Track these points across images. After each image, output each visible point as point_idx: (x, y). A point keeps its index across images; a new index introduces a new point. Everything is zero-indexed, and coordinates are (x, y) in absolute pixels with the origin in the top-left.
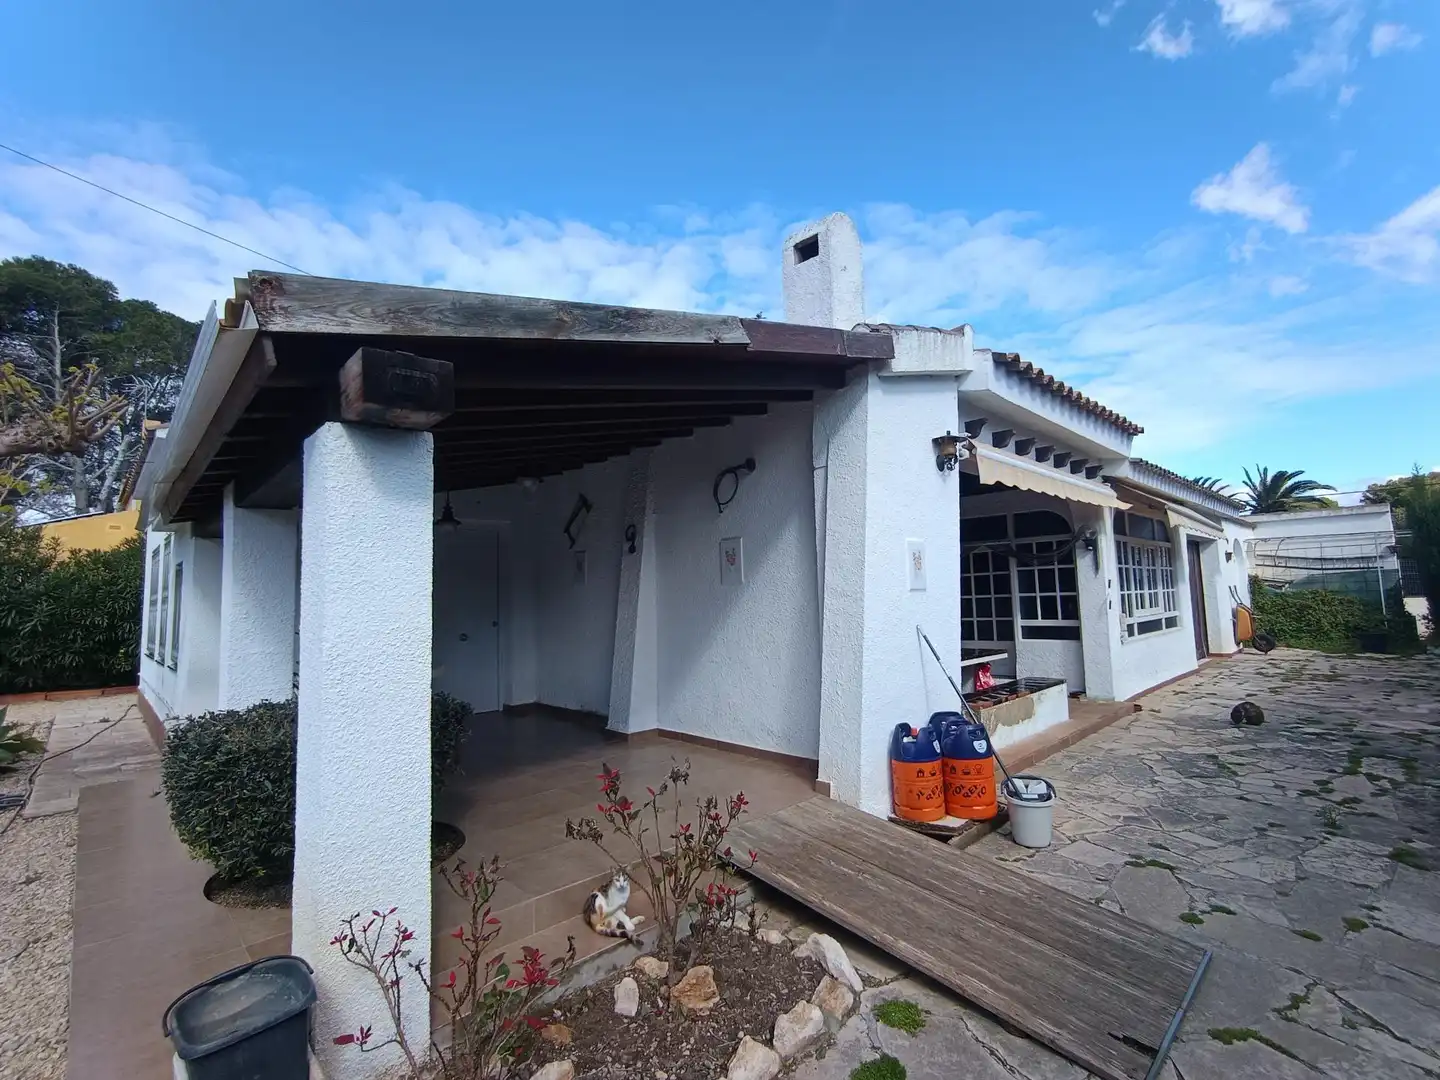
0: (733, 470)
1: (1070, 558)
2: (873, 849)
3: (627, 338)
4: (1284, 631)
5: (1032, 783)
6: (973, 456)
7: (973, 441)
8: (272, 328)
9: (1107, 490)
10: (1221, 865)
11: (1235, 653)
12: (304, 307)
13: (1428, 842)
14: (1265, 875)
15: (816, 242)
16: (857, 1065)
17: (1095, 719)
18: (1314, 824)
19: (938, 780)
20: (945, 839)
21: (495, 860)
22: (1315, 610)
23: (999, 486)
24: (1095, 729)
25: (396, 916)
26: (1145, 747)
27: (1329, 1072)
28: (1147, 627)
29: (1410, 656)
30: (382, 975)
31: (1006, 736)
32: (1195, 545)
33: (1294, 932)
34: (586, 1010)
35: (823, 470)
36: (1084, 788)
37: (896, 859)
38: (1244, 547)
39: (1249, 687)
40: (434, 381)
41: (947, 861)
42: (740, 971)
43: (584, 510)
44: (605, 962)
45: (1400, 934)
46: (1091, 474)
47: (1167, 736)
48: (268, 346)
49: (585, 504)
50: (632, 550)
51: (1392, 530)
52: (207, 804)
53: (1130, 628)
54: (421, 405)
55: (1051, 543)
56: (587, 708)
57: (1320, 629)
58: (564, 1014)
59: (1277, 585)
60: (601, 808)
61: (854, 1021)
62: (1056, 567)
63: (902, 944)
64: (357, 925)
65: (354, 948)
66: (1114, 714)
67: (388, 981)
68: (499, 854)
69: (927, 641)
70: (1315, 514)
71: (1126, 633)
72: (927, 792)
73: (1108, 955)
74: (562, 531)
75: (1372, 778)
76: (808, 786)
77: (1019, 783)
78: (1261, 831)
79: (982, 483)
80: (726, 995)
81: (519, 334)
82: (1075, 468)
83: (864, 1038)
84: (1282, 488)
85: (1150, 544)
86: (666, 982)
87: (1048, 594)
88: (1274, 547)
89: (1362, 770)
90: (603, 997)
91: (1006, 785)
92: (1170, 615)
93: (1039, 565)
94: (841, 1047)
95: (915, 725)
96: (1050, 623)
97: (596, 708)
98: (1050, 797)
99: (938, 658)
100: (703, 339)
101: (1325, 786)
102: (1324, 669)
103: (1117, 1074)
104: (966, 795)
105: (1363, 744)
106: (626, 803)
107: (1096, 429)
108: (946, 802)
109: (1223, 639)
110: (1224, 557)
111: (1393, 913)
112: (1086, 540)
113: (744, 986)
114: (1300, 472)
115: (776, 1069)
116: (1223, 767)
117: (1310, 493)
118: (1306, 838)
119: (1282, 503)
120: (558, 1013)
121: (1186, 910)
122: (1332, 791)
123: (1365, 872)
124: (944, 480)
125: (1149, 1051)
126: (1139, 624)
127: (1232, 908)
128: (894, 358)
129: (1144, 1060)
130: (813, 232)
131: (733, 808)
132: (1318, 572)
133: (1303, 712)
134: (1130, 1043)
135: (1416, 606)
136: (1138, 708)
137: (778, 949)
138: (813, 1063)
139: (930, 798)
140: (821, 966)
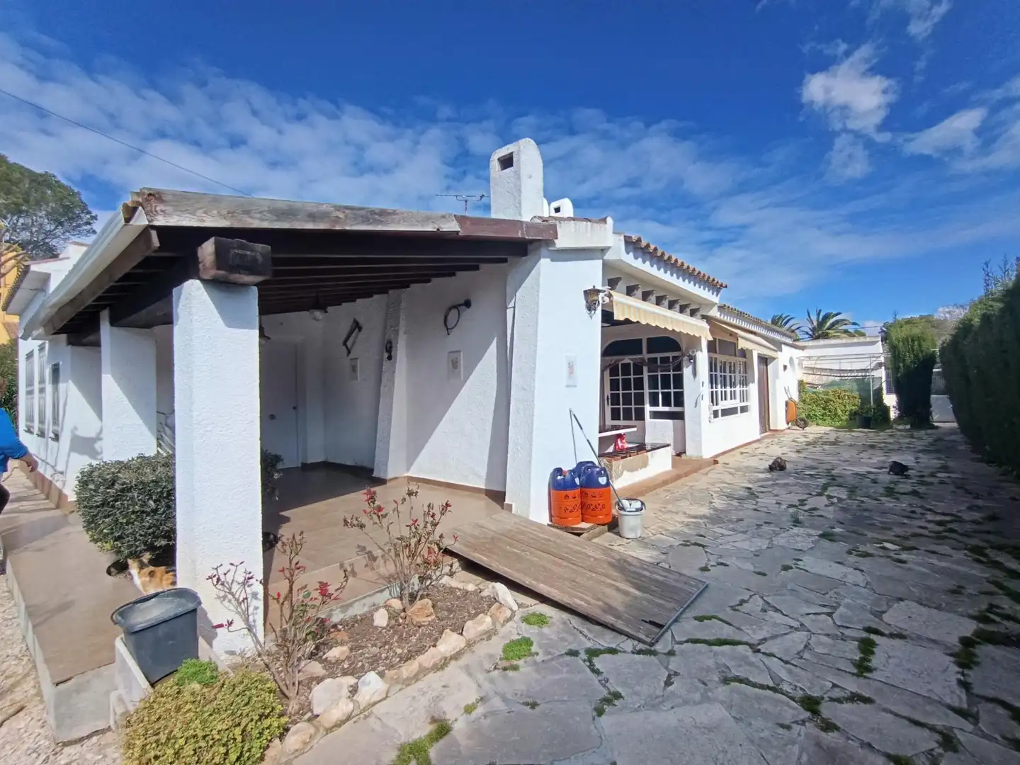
0: (456, 307)
1: (679, 367)
2: (533, 539)
3: (379, 228)
4: (816, 416)
5: (633, 502)
6: (611, 302)
7: (611, 292)
8: (156, 223)
9: (704, 325)
10: (731, 543)
11: (787, 429)
12: (177, 210)
13: (843, 528)
14: (751, 547)
15: (512, 157)
16: (508, 641)
17: (688, 468)
18: (788, 521)
19: (578, 501)
20: (579, 535)
21: (302, 533)
22: (834, 402)
23: (627, 321)
24: (686, 475)
25: (244, 566)
26: (712, 484)
27: (745, 630)
28: (726, 412)
29: (883, 430)
30: (237, 596)
31: (624, 478)
32: (765, 361)
33: (754, 572)
34: (356, 625)
35: (512, 309)
36: (670, 507)
37: (544, 544)
38: (796, 362)
39: (785, 450)
40: (260, 258)
41: (575, 545)
42: (449, 604)
43: (357, 330)
44: (369, 601)
45: (807, 571)
46: (693, 313)
47: (728, 478)
48: (154, 233)
49: (357, 326)
50: (390, 358)
51: (882, 352)
52: (109, 516)
53: (716, 414)
54: (251, 270)
55: (656, 358)
56: (359, 464)
57: (836, 414)
58: (344, 627)
59: (813, 386)
60: (364, 511)
61: (510, 623)
62: (671, 373)
63: (541, 585)
64: (221, 571)
65: (220, 583)
66: (700, 465)
67: (241, 599)
69: (577, 420)
70: (844, 341)
71: (712, 416)
72: (570, 508)
73: (653, 587)
74: (342, 344)
75: (829, 497)
76: (498, 506)
77: (626, 503)
78: (759, 526)
79: (615, 318)
80: (439, 615)
81: (310, 226)
82: (682, 310)
83: (514, 630)
84: (828, 324)
85: (732, 359)
86: (404, 610)
87: (666, 390)
88: (814, 362)
89: (826, 494)
90: (367, 619)
91: (618, 503)
92: (743, 404)
93: (661, 371)
94: (500, 635)
95: (565, 468)
96: (667, 409)
97: (366, 464)
98: (642, 509)
99: (581, 429)
100: (430, 228)
101: (802, 502)
102: (832, 438)
103: (642, 637)
104: (593, 510)
105: (833, 480)
106: (380, 509)
107: (695, 285)
108: (582, 514)
109: (779, 419)
110: (782, 368)
111: (808, 562)
112: (689, 356)
113: (450, 611)
114: (840, 314)
115: (463, 645)
116: (752, 494)
117: (844, 327)
118: (781, 529)
119: (827, 334)
120: (340, 627)
121: (704, 565)
122: (805, 505)
123: (803, 544)
124: (591, 317)
125: (661, 626)
126: (722, 410)
127: (728, 563)
128: (557, 238)
129: (656, 630)
130: (510, 151)
131: (443, 509)
132: (838, 378)
133: (809, 463)
134: (651, 623)
135: (890, 400)
136: (716, 462)
137: (472, 593)
138: (485, 642)
139: (571, 511)
140: (495, 599)
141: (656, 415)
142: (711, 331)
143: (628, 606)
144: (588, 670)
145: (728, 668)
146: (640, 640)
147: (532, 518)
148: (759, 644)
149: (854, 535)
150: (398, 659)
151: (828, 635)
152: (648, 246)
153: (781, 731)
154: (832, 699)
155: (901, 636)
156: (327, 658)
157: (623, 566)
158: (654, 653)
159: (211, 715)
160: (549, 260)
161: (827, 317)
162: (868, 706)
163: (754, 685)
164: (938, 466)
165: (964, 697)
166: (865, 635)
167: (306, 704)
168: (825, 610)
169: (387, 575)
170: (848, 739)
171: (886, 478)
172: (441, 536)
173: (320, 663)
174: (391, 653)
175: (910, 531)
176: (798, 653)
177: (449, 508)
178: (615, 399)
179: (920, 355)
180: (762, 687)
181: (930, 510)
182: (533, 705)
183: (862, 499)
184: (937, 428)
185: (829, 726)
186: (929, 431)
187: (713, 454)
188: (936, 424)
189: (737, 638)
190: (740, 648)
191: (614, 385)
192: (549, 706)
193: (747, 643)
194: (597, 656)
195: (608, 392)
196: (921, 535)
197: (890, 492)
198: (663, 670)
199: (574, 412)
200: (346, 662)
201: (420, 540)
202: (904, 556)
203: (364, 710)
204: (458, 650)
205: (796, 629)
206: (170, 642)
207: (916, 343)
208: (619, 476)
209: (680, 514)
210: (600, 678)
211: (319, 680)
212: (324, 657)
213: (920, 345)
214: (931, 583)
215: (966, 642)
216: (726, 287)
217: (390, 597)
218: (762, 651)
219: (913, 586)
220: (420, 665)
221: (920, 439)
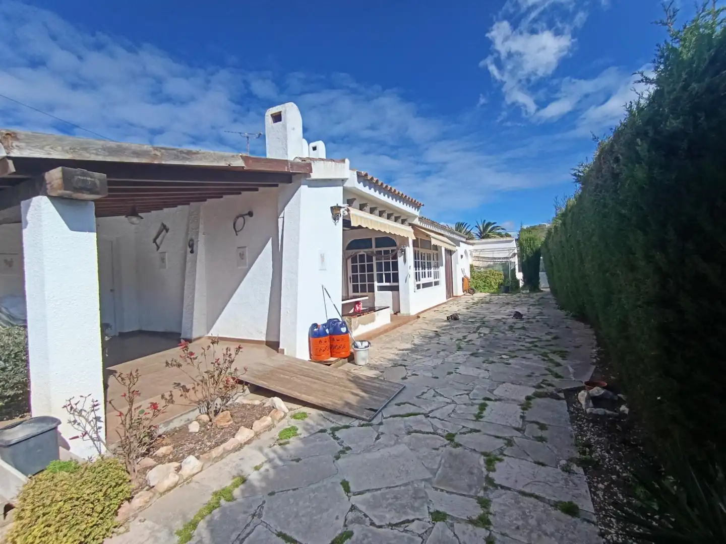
0: (242, 216)
1: (395, 257)
2: (298, 369)
3: (187, 163)
4: (480, 286)
5: (364, 343)
6: (349, 214)
7: (349, 208)
8: (12, 155)
9: (410, 229)
10: (421, 363)
11: (463, 295)
12: (28, 146)
13: (484, 350)
14: (432, 364)
15: (281, 115)
16: (282, 430)
17: (401, 321)
18: (455, 348)
19: (328, 344)
20: (329, 365)
21: (137, 370)
22: (490, 278)
23: (360, 227)
24: (399, 325)
25: (90, 398)
26: (415, 330)
27: (422, 407)
28: (426, 285)
29: (515, 294)
31: (359, 329)
32: (449, 252)
33: (432, 377)
34: (176, 433)
35: (282, 219)
36: (387, 345)
37: (306, 372)
38: (469, 253)
39: (460, 308)
40: (98, 182)
41: (326, 371)
42: (242, 414)
43: (164, 231)
44: (185, 417)
45: (460, 374)
46: (403, 222)
47: (425, 326)
48: (10, 162)
49: (164, 228)
50: (192, 252)
51: (515, 246)
53: (418, 287)
54: (91, 191)
55: (381, 251)
57: (491, 285)
58: (167, 436)
59: (478, 267)
60: (181, 356)
61: (283, 420)
62: (391, 261)
64: (73, 402)
65: (73, 410)
66: (408, 319)
68: (139, 368)
69: (327, 292)
71: (416, 288)
72: (323, 349)
74: (152, 241)
75: (480, 333)
76: (275, 351)
77: (359, 344)
78: (438, 352)
79: (352, 225)
80: (236, 421)
81: (135, 160)
82: (396, 220)
83: (285, 424)
84: (489, 229)
85: (429, 251)
86: (211, 421)
87: (387, 272)
88: (478, 253)
89: (478, 331)
90: (184, 429)
91: (354, 344)
92: (436, 280)
93: (384, 259)
94: (277, 427)
95: (319, 323)
96: (388, 284)
97: (175, 330)
98: (369, 346)
99: (330, 297)
100: (223, 164)
101: (465, 337)
102: (487, 300)
103: (364, 417)
104: (338, 349)
105: (484, 323)
106: (192, 354)
107: (403, 204)
108: (331, 352)
109: (458, 290)
110: (460, 257)
111: (462, 370)
112: (402, 249)
113: (243, 417)
114: (496, 223)
115: (252, 435)
116: (437, 334)
117: (497, 231)
118: (450, 353)
119: (489, 235)
120: (164, 436)
121: (404, 376)
122: (466, 339)
123: (460, 360)
124: (336, 224)
125: (375, 411)
126: (423, 284)
127: (418, 374)
128: (312, 172)
129: (373, 413)
130: (279, 110)
131: (237, 351)
132: (492, 263)
133: (472, 314)
134: (371, 409)
135: (519, 276)
136: (418, 317)
137: (257, 406)
138: (267, 432)
139: (323, 351)
140: (273, 407)
141: (382, 288)
142: (415, 234)
143: (358, 402)
144: (332, 438)
145: (411, 427)
146: (363, 420)
147: (298, 357)
148: (429, 413)
149: (488, 353)
150: (208, 449)
151: (465, 404)
152: (372, 179)
153: (434, 451)
154: (461, 433)
155: (500, 400)
156: (156, 455)
157: (356, 381)
158: (371, 425)
159: (81, 486)
160: (307, 186)
161: (489, 224)
162: (477, 433)
163: (423, 433)
164: (537, 313)
165: (521, 422)
166: (483, 401)
167: (144, 483)
168: (466, 392)
169: (197, 400)
170: (466, 449)
171: (511, 320)
172: (236, 370)
173: (151, 458)
174: (203, 446)
175: (517, 348)
176: (449, 415)
177: (241, 350)
178: (355, 279)
179: (534, 248)
180: (428, 433)
181: (528, 336)
182: (298, 460)
183: (497, 333)
184: (542, 291)
185: (458, 445)
186: (538, 294)
187: (417, 312)
188: (542, 289)
189: (417, 412)
190: (419, 416)
191: (354, 269)
192: (307, 459)
193: (422, 414)
194: (337, 430)
195: (350, 274)
196: (522, 350)
197: (511, 328)
198: (375, 432)
199: (325, 287)
200: (171, 455)
201: (221, 372)
202: (511, 361)
203: (187, 479)
204: (249, 438)
205: (450, 404)
206: (39, 451)
207: (532, 242)
208: (356, 328)
209: (393, 349)
210: (339, 441)
211: (151, 468)
212: (154, 454)
213: (534, 243)
214: (519, 373)
215: (528, 398)
216: (423, 205)
217: (200, 414)
218: (430, 416)
219: (511, 375)
220: (224, 449)
221: (532, 298)
